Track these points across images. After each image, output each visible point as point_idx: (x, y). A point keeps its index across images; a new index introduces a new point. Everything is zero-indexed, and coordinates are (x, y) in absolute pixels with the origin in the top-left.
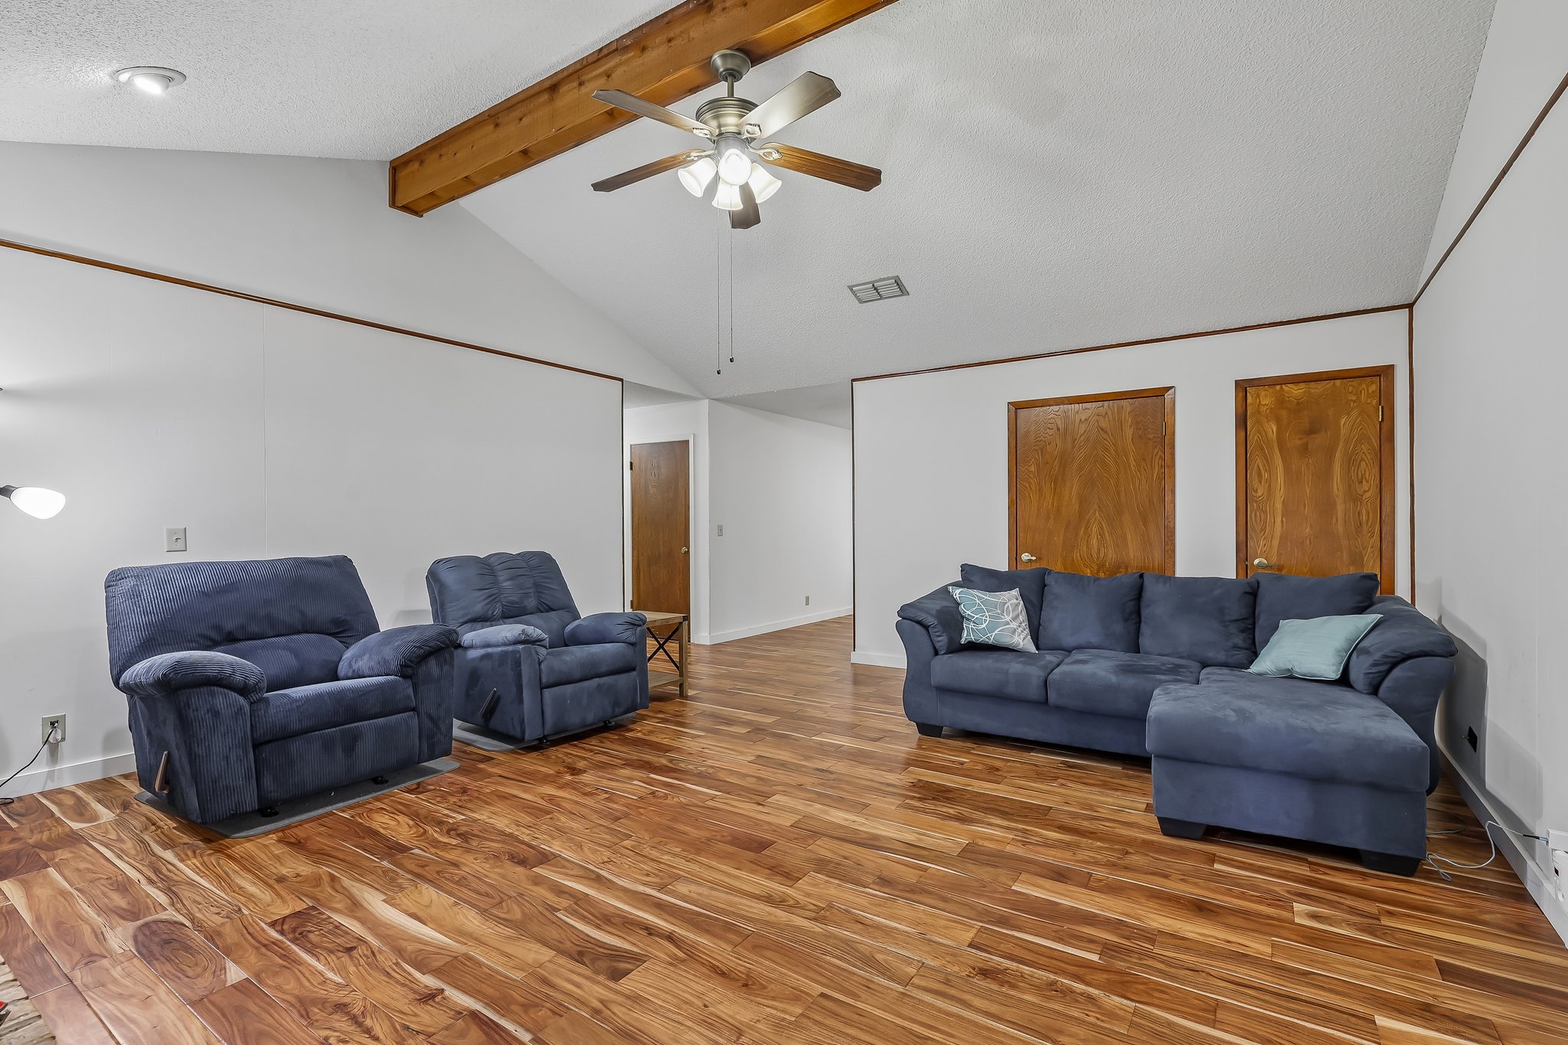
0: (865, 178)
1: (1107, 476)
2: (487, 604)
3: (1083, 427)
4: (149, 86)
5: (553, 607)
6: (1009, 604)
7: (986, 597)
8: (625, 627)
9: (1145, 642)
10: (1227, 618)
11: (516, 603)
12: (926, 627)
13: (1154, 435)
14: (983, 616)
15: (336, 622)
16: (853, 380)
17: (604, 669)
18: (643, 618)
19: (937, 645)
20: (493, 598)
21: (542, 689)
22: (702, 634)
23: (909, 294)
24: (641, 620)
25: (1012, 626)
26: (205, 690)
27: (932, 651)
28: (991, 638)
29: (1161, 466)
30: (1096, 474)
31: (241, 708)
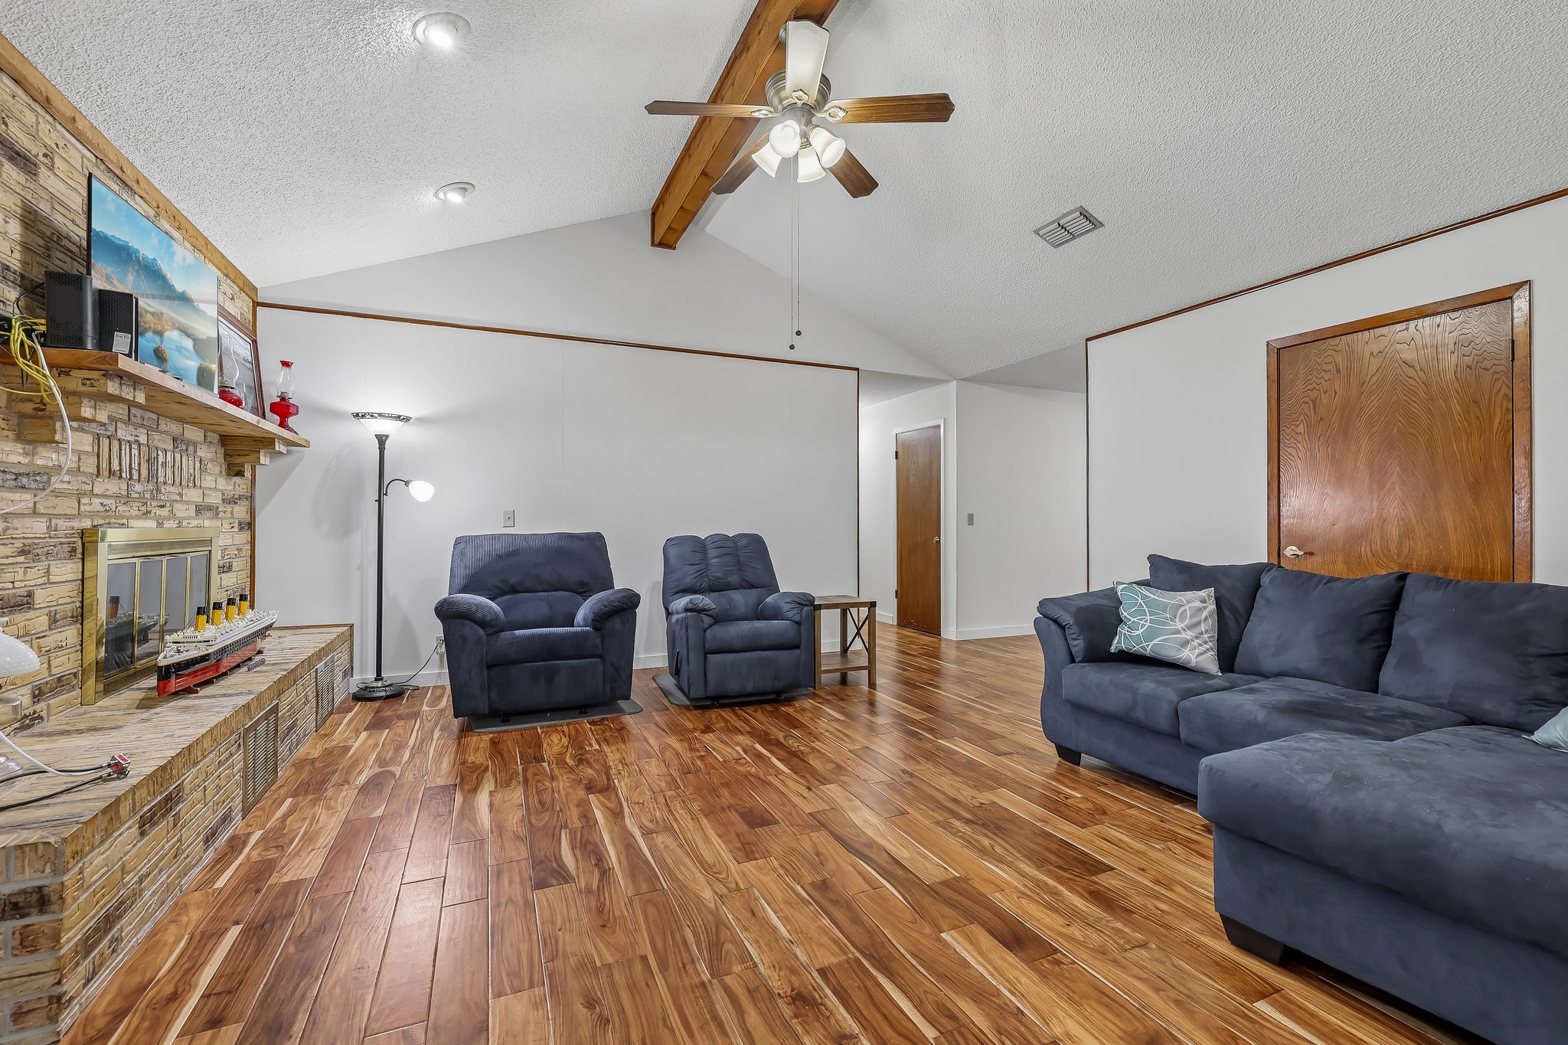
0: (937, 108)
1: (1415, 432)
2: (695, 578)
3: (1375, 363)
4: (455, 198)
5: (754, 585)
6: (1187, 607)
7: (1153, 596)
8: (792, 606)
9: (1388, 676)
10: (1532, 650)
11: (721, 578)
12: (1063, 628)
13: (1492, 362)
14: (1141, 620)
15: (582, 584)
16: (1088, 340)
17: (765, 643)
18: (811, 598)
19: (1074, 651)
20: (702, 573)
21: (705, 654)
22: (950, 631)
23: (1103, 225)
24: (808, 600)
25: (1184, 636)
26: (460, 621)
27: (1067, 657)
28: (1148, 648)
29: (1507, 409)
30: (1395, 430)
31: (480, 638)
